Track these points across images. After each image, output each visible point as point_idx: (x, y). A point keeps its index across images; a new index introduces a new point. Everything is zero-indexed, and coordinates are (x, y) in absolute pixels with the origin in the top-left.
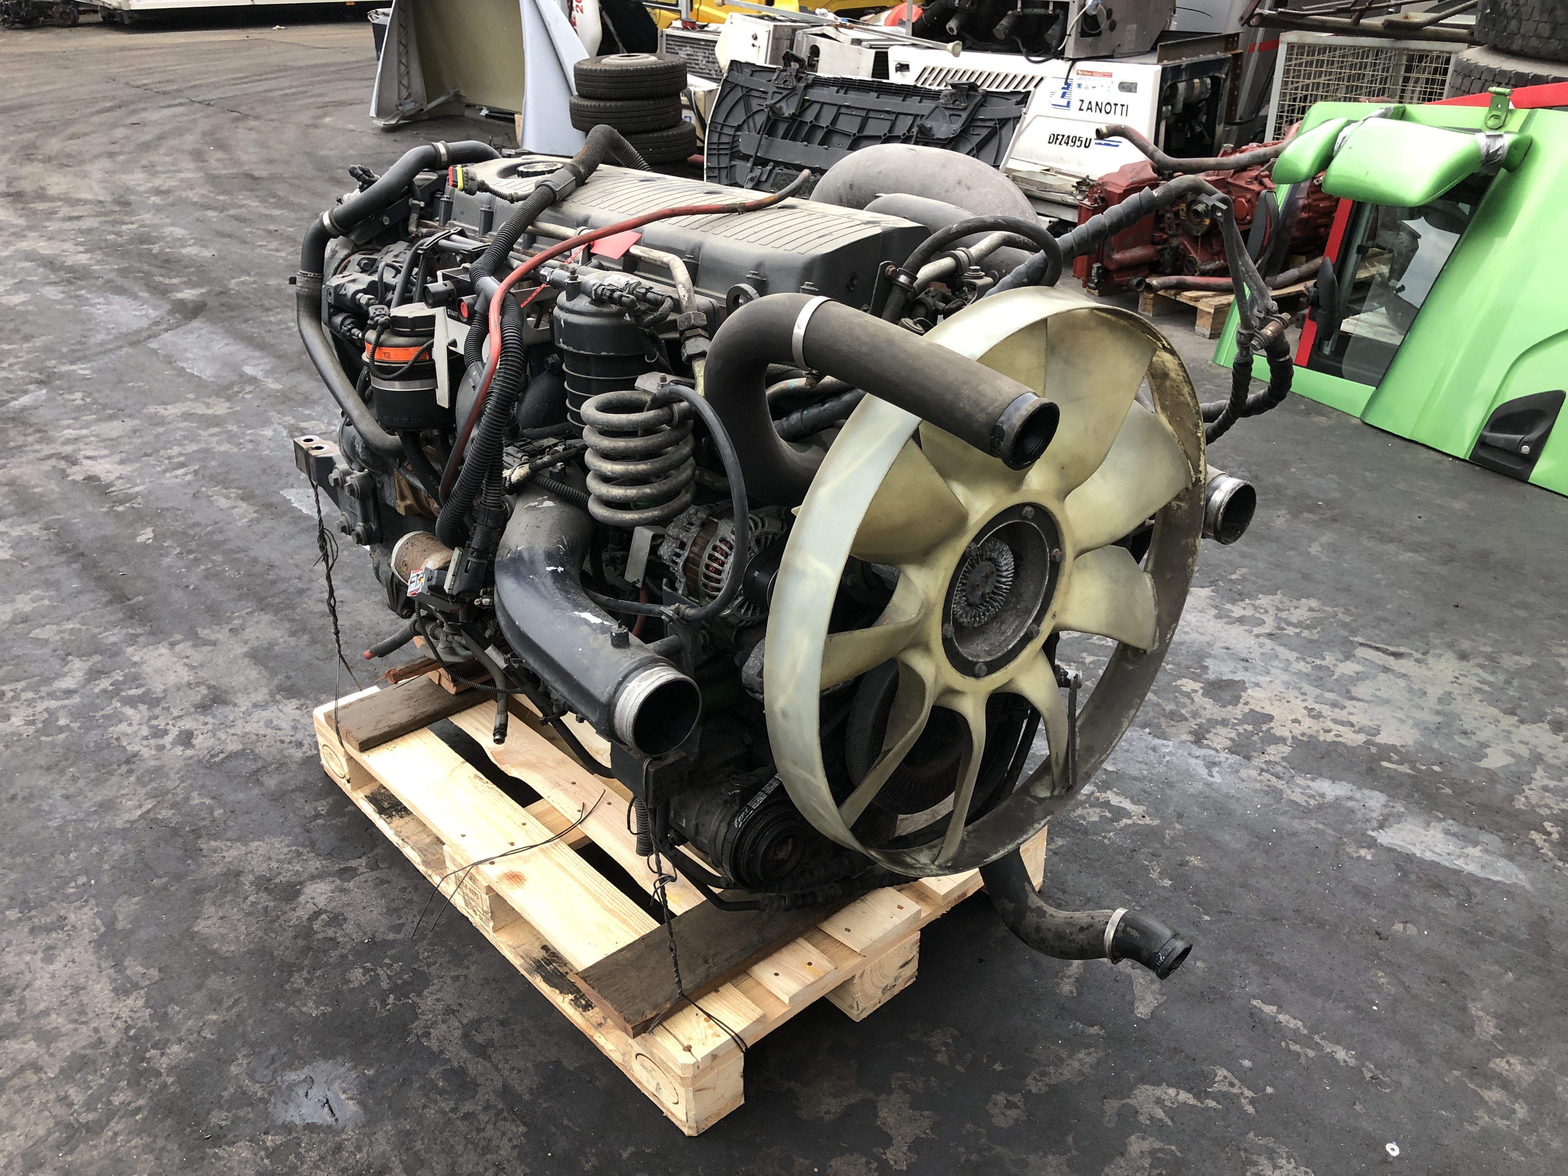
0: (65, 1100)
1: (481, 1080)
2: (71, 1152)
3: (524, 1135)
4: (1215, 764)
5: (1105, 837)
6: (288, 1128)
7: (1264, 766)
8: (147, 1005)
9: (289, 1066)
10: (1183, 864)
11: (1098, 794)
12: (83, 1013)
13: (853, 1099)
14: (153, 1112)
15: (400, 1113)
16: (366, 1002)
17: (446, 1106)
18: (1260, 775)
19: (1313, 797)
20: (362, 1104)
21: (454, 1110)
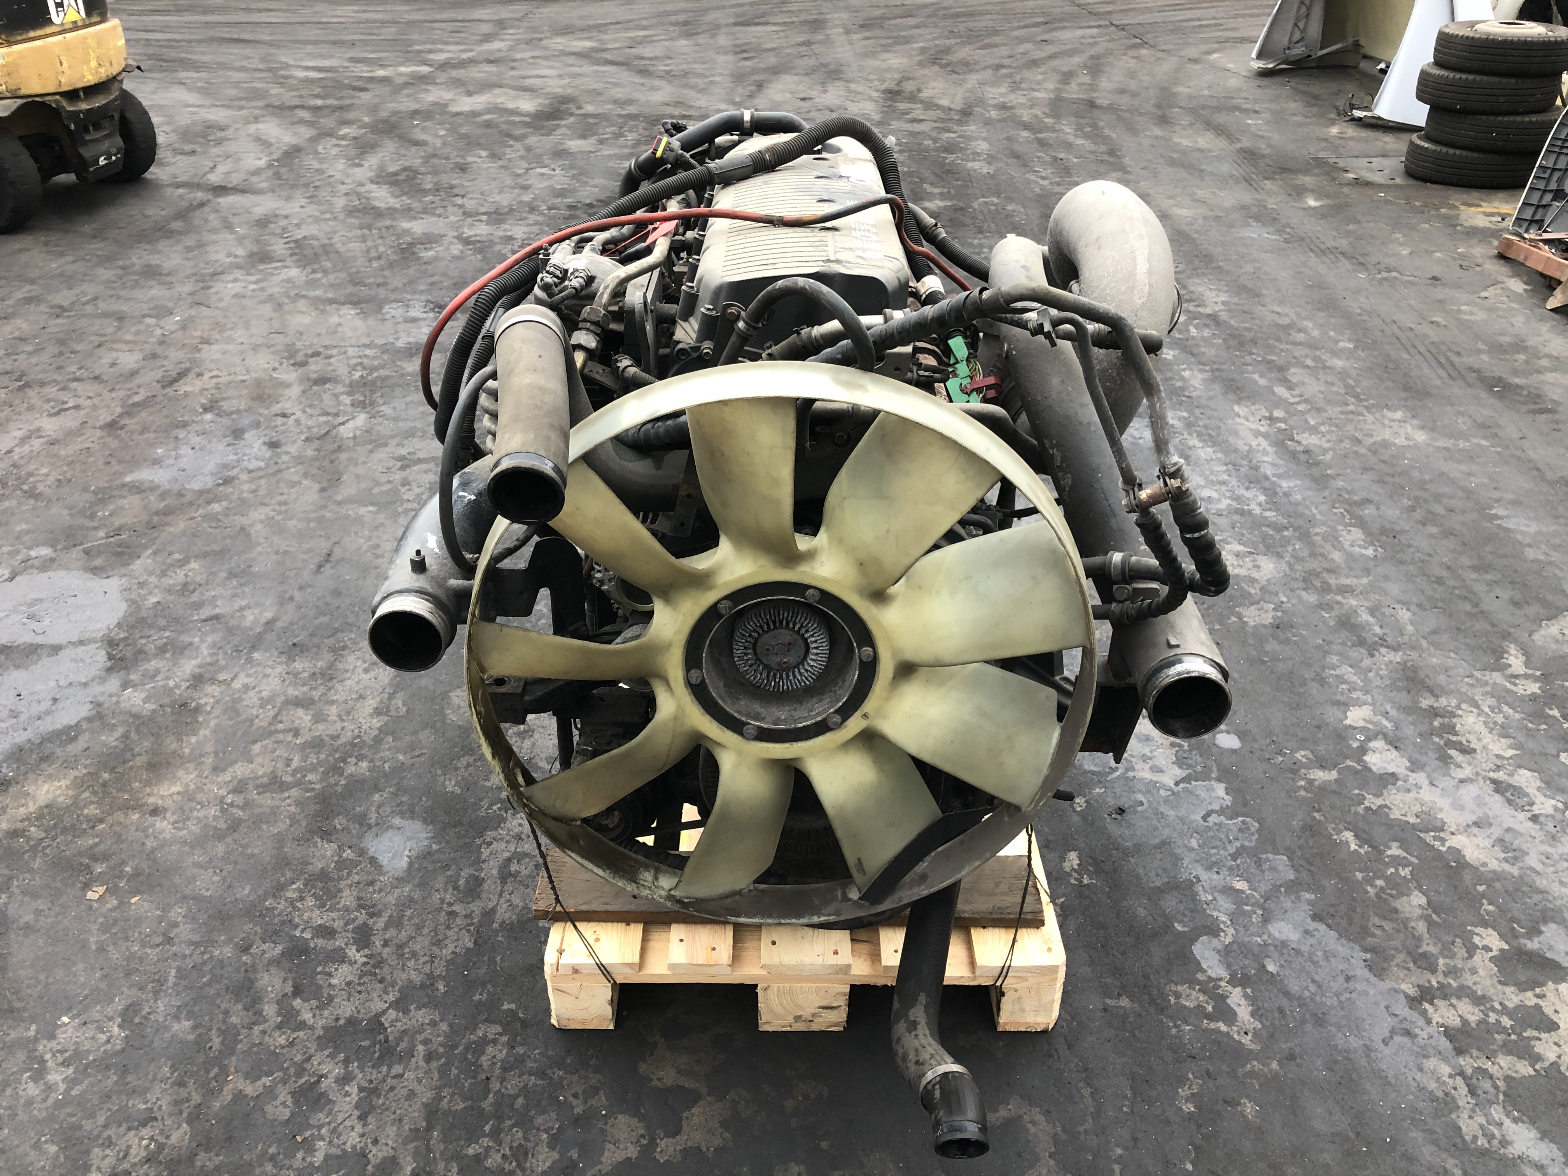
0: (288, 761)
1: (484, 895)
2: (259, 794)
3: (468, 949)
4: (1408, 1033)
5: (1176, 1026)
6: (362, 852)
7: (1469, 1071)
8: (379, 729)
9: (402, 815)
10: (1232, 1103)
11: (1223, 984)
12: (348, 713)
13: (690, 1084)
14: (316, 797)
15: (423, 885)
16: (481, 800)
17: (448, 898)
18: (1451, 1076)
19: (1490, 1137)
20: (411, 864)
21: (450, 904)
